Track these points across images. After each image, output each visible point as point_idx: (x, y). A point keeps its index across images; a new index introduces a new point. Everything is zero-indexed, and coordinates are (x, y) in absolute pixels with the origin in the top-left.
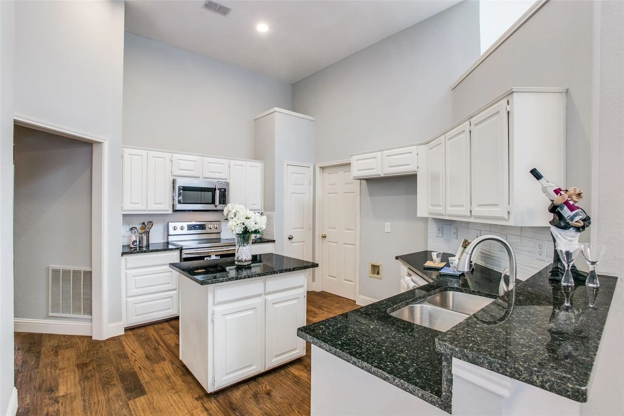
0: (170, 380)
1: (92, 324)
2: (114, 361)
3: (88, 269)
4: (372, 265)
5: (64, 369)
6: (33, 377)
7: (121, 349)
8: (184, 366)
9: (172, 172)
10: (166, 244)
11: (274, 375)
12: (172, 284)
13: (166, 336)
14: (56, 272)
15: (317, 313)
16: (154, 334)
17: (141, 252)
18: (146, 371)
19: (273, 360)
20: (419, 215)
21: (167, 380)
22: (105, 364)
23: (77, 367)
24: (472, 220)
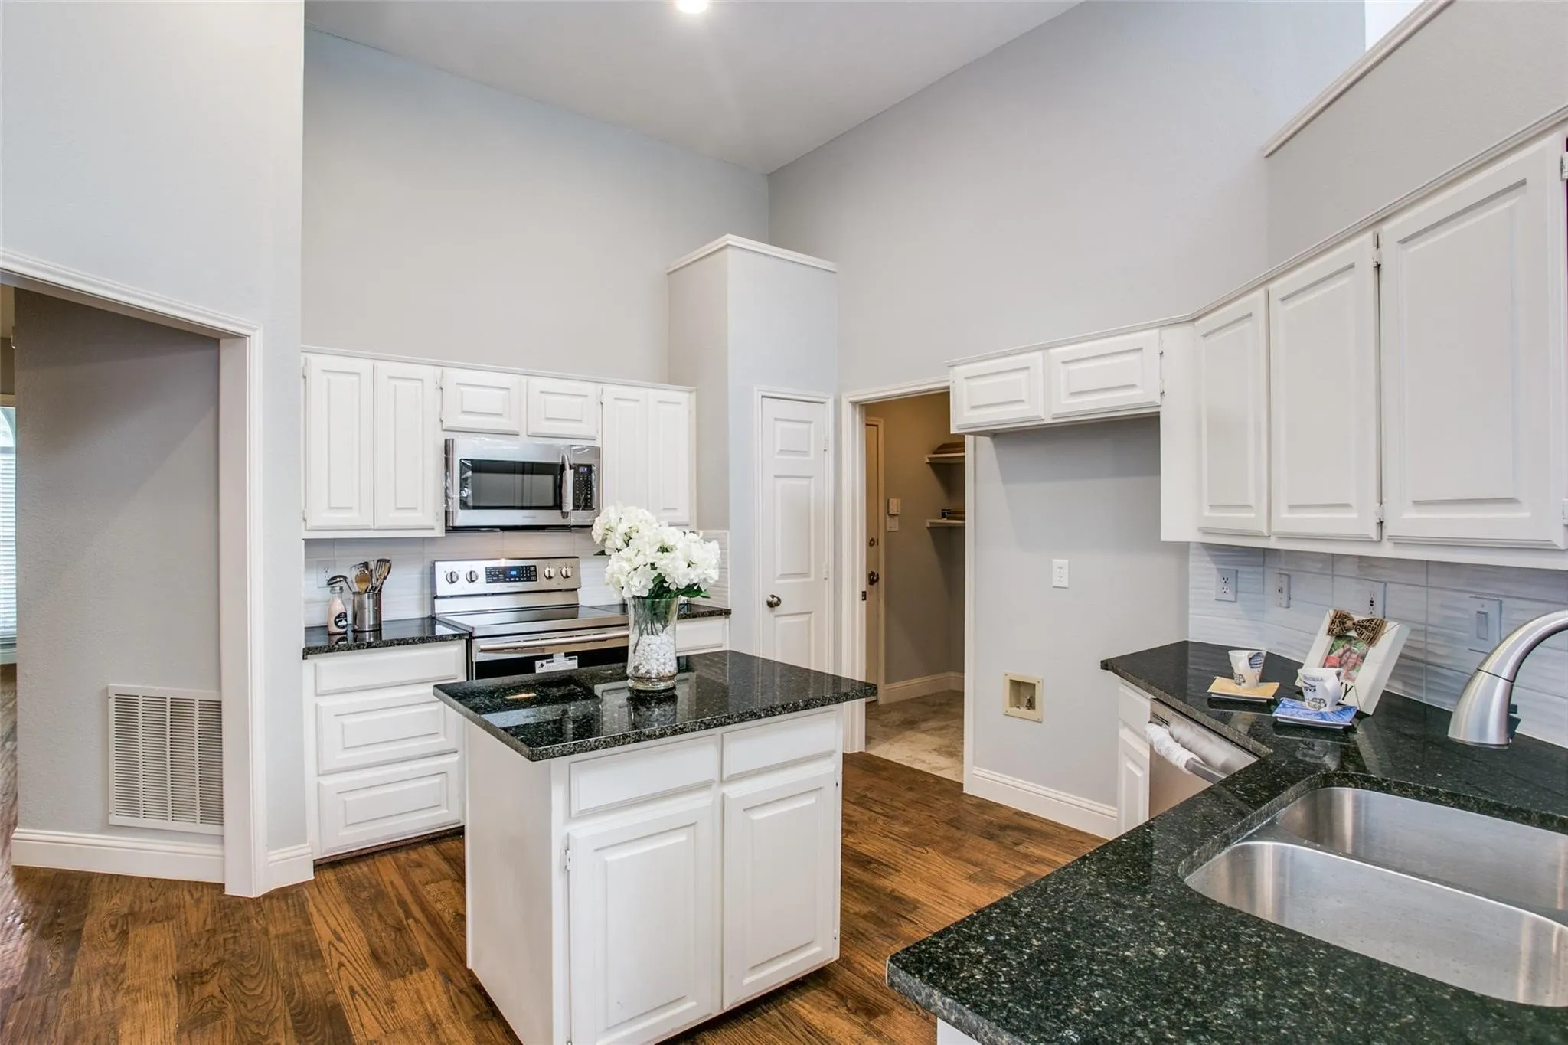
0: (438, 1037)
1: (223, 849)
2: (281, 965)
3: (211, 695)
4: (1011, 680)
5: (139, 990)
6: (51, 1012)
7: (303, 927)
8: (479, 988)
9: (441, 421)
10: (427, 623)
11: (749, 1024)
12: (445, 736)
13: (428, 887)
14: (126, 702)
15: (854, 819)
16: (395, 882)
17: (358, 648)
18: (370, 1003)
19: (747, 980)
20: (1166, 536)
21: (430, 1037)
22: (255, 977)
23: (174, 984)
24: (1387, 551)
